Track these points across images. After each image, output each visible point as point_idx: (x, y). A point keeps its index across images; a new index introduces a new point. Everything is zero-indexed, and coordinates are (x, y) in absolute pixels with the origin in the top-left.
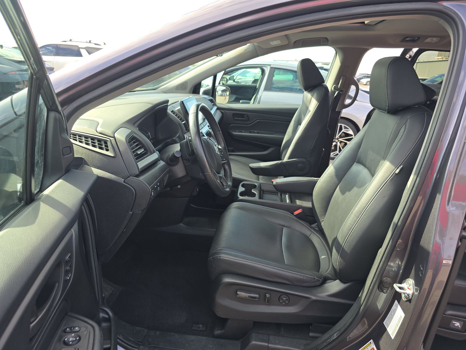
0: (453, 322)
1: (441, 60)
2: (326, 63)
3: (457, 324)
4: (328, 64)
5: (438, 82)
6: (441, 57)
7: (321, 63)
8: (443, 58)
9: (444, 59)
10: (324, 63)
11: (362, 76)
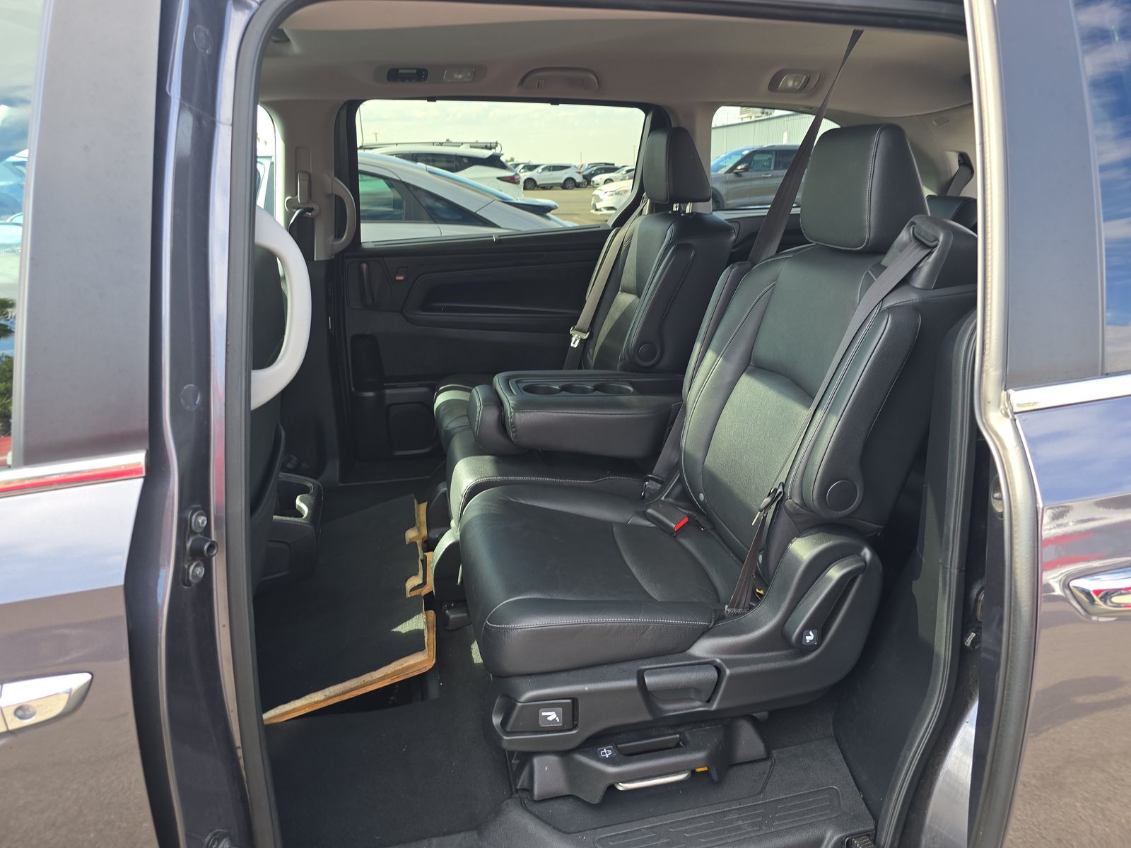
0: (544, 714)
1: (748, 120)
2: (489, 145)
3: (552, 716)
4: (493, 145)
5: (727, 169)
6: (746, 115)
7: (469, 145)
8: (751, 117)
9: (753, 119)
10: (484, 145)
11: (595, 168)
